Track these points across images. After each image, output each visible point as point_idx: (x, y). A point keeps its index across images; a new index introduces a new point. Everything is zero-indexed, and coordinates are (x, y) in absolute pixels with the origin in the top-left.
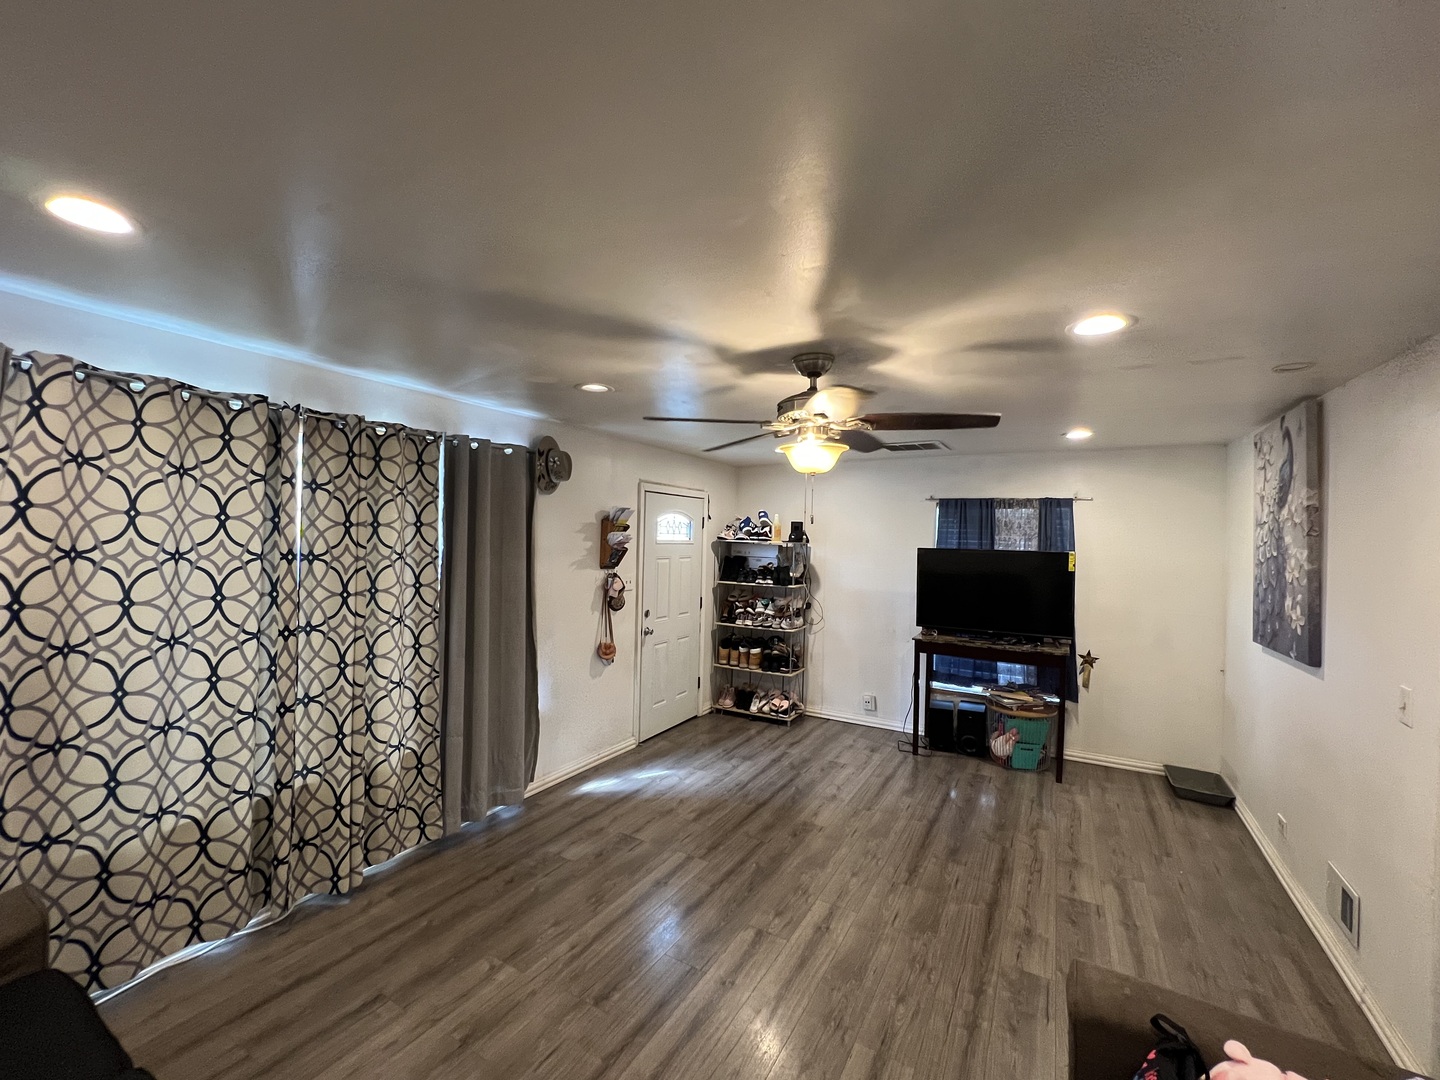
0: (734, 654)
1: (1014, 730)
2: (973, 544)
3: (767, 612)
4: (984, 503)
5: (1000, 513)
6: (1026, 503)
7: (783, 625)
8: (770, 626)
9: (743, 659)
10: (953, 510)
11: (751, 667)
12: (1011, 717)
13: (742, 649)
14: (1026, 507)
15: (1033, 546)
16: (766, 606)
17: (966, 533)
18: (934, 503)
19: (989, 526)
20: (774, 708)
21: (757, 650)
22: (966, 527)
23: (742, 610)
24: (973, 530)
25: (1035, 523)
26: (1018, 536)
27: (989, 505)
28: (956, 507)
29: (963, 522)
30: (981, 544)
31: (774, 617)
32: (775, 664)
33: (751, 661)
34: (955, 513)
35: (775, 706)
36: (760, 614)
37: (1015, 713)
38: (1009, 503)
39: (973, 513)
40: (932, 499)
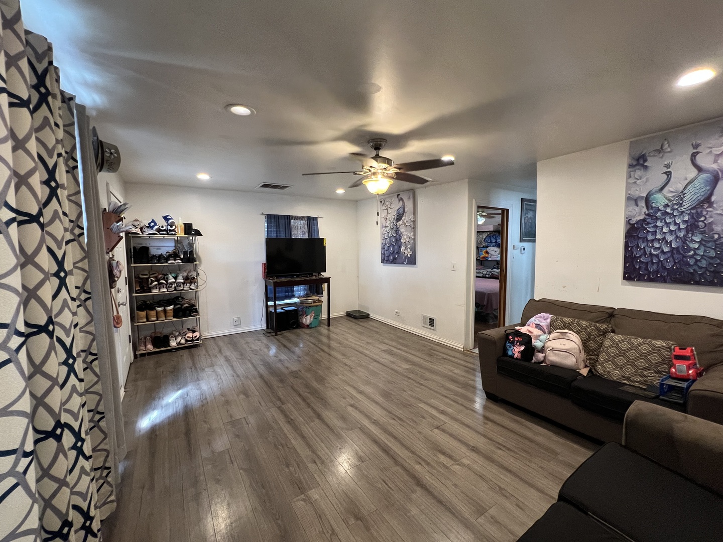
0: (153, 313)
1: (313, 312)
2: (283, 236)
3: (178, 281)
4: (286, 217)
5: (292, 222)
6: (302, 218)
7: (192, 287)
8: (183, 290)
9: (162, 315)
10: (272, 220)
11: (168, 318)
12: (311, 307)
13: (160, 309)
14: (302, 220)
15: (306, 237)
16: (175, 278)
17: (279, 231)
18: (264, 216)
19: (288, 228)
20: (189, 339)
21: (171, 307)
22: (279, 229)
23: (156, 283)
24: (282, 230)
25: (306, 227)
26: (299, 232)
27: (288, 218)
28: (275, 219)
29: (278, 226)
30: (286, 236)
31: (183, 284)
32: (188, 312)
33: (168, 314)
34: (274, 221)
35: (190, 337)
36: (172, 283)
37: (313, 305)
38: (296, 218)
39: (282, 222)
40: (263, 214)
